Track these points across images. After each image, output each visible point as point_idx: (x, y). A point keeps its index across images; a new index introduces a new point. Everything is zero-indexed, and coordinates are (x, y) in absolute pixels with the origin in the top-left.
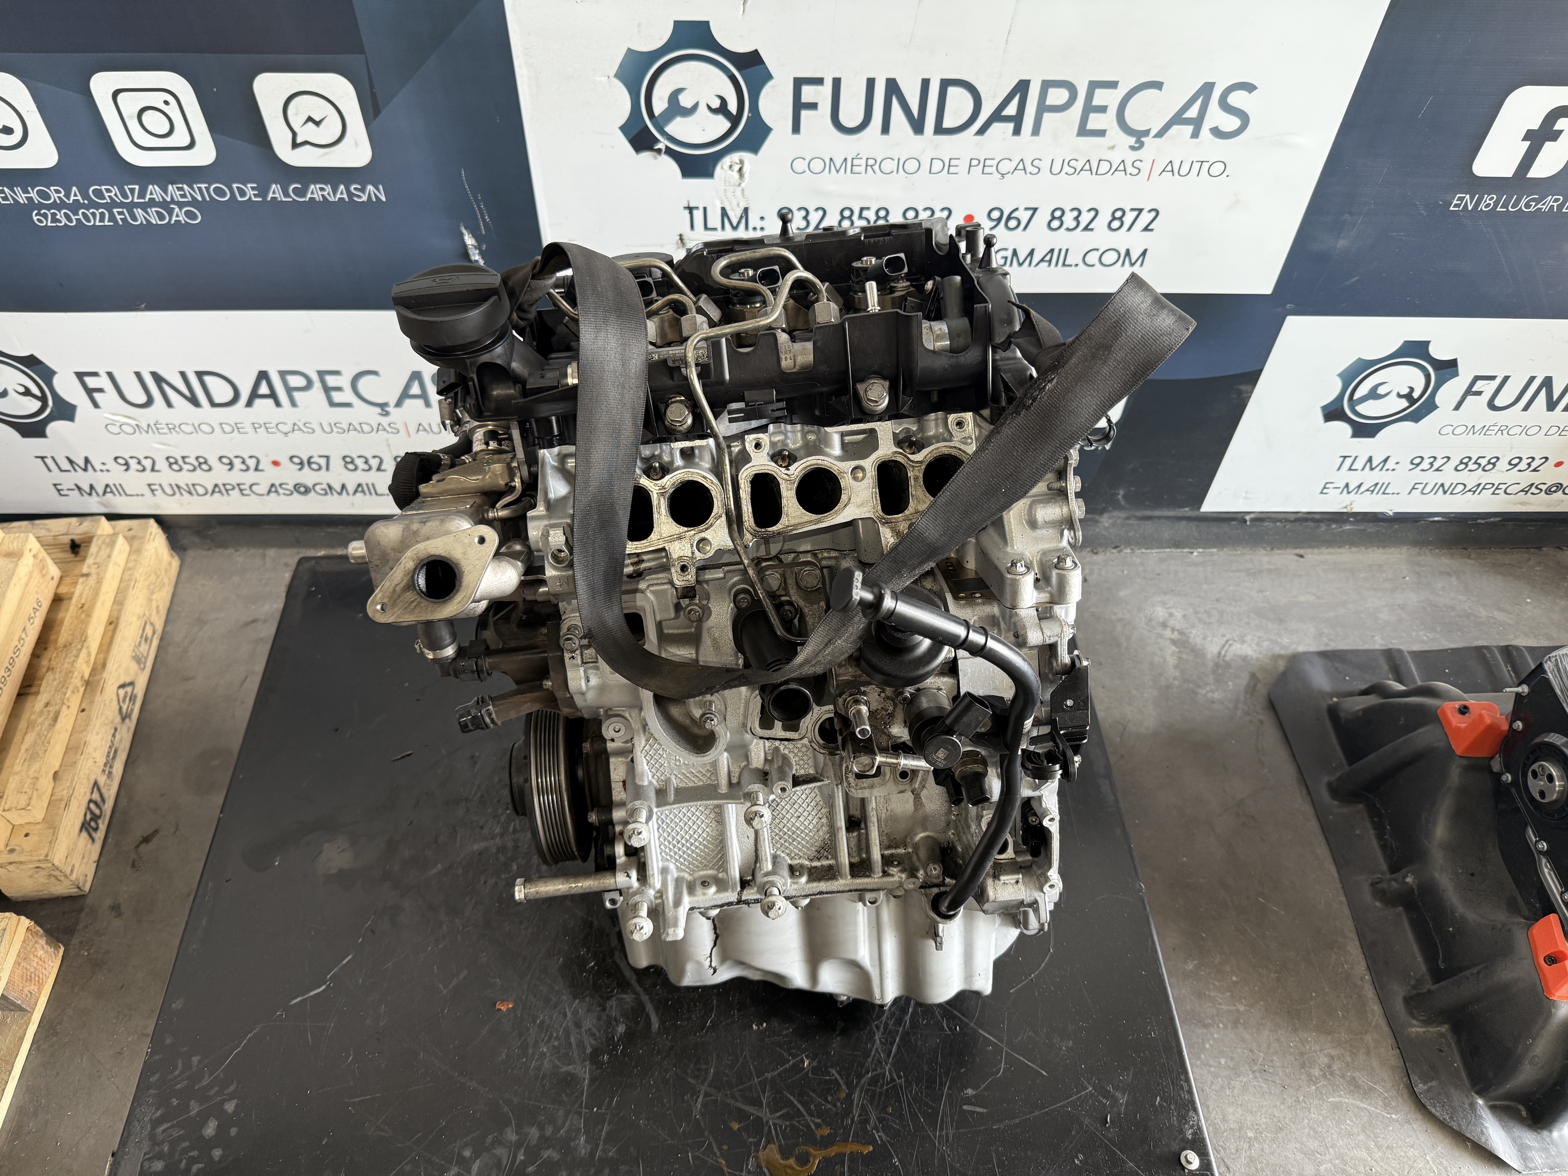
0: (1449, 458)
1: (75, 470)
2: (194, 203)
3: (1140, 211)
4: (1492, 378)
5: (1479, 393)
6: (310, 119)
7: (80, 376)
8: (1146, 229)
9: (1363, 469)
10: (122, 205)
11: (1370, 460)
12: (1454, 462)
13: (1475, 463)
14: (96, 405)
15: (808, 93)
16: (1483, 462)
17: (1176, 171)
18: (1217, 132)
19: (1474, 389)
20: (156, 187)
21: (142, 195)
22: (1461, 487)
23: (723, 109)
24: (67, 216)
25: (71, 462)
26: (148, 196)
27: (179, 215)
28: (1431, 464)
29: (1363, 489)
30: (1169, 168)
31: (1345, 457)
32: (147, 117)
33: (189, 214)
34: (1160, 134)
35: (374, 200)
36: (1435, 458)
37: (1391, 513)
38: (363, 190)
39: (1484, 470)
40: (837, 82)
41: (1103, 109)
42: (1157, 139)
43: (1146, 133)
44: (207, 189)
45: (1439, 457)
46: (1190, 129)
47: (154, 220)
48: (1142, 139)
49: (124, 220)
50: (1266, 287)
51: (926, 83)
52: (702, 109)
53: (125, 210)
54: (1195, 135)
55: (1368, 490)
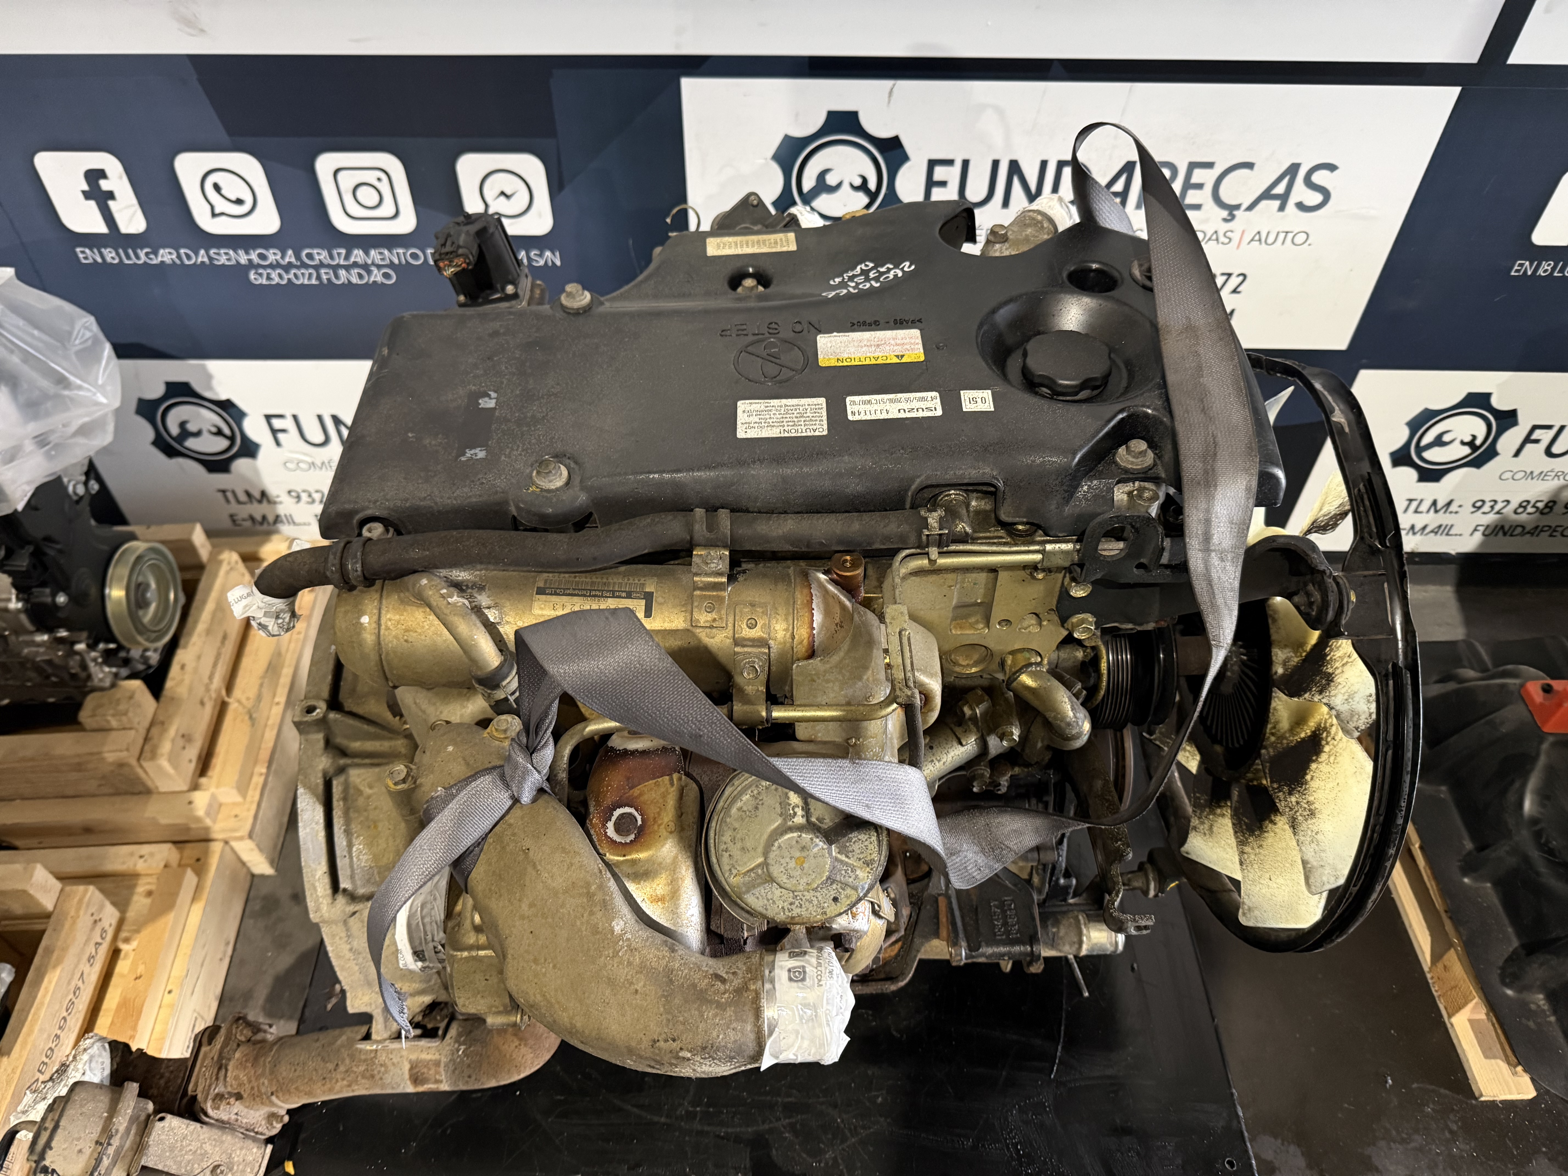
0: (1508, 502)
1: (251, 502)
2: (391, 265)
3: (1230, 275)
4: (1549, 427)
5: (1537, 441)
6: (503, 193)
7: (268, 418)
8: (1235, 291)
9: (1428, 511)
10: (329, 266)
11: (1435, 503)
12: (1514, 504)
13: (1534, 506)
14: (278, 443)
15: (940, 173)
16: (1540, 505)
17: (1263, 239)
18: (1301, 206)
19: (1534, 437)
20: (361, 252)
21: (347, 257)
22: (1519, 530)
23: (863, 187)
24: (280, 276)
25: (248, 494)
26: (352, 259)
27: (377, 276)
28: (1492, 507)
29: (1428, 530)
30: (1257, 238)
31: (1411, 501)
32: (362, 192)
33: (386, 276)
34: (1250, 208)
35: (550, 264)
36: (1495, 502)
37: (1453, 552)
38: (541, 255)
39: (1542, 513)
40: (966, 164)
41: (1200, 186)
42: (1248, 213)
43: (1238, 207)
44: (404, 254)
45: (1500, 499)
46: (1277, 203)
47: (355, 280)
48: (1235, 213)
49: (329, 280)
50: (1342, 344)
51: (1044, 164)
52: (846, 187)
53: (331, 272)
54: (1282, 208)
55: (1432, 531)
